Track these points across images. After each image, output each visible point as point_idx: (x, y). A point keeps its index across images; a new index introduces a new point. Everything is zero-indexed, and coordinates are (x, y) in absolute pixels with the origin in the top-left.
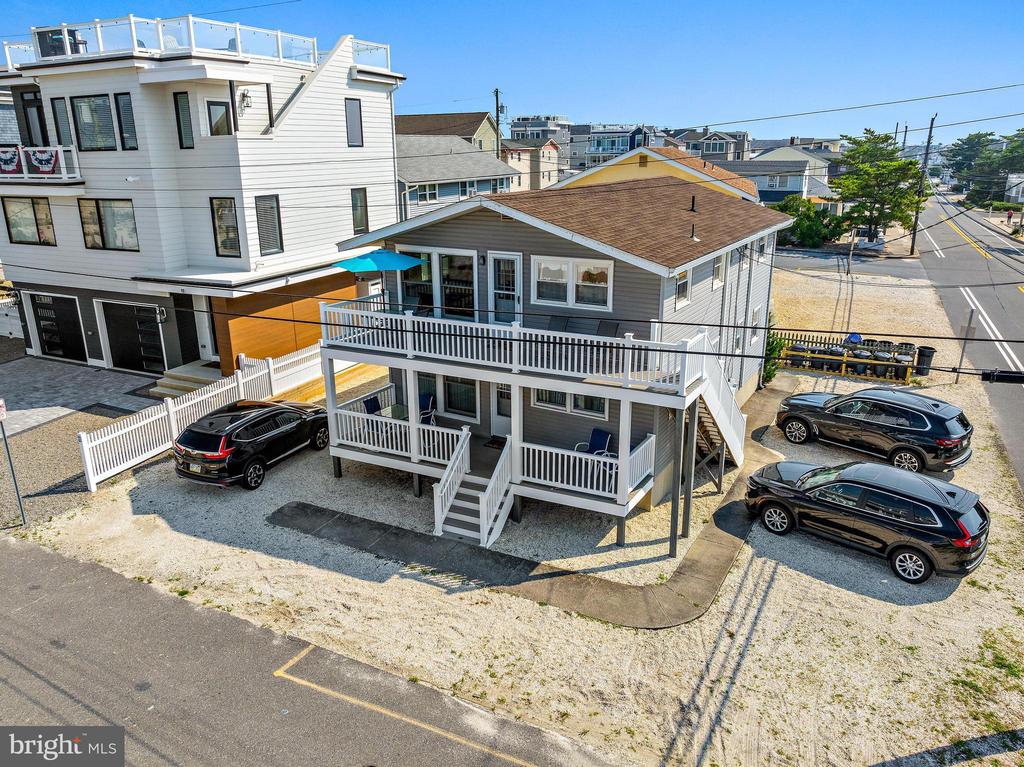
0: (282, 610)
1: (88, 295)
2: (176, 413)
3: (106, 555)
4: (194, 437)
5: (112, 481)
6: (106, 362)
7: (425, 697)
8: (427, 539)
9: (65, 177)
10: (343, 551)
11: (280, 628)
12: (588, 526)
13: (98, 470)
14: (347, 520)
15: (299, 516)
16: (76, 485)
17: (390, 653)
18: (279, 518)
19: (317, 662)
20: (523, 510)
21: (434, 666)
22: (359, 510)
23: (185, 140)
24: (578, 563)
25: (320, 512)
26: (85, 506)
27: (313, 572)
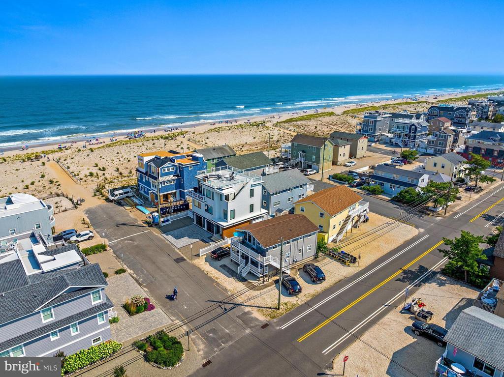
0: (217, 278)
1: (204, 218)
2: (213, 246)
3: (200, 267)
4: (214, 252)
5: (203, 256)
6: (206, 229)
7: (226, 289)
8: (237, 273)
9: (203, 201)
10: (226, 272)
11: (216, 280)
12: (256, 277)
13: (201, 254)
14: (229, 268)
15: (224, 267)
16: (198, 255)
17: (225, 285)
18: (221, 266)
19: (218, 284)
20: (250, 273)
21: (228, 288)
22: (231, 268)
23: (221, 200)
24: (251, 281)
25: (226, 266)
26: (199, 259)
27: (222, 274)
